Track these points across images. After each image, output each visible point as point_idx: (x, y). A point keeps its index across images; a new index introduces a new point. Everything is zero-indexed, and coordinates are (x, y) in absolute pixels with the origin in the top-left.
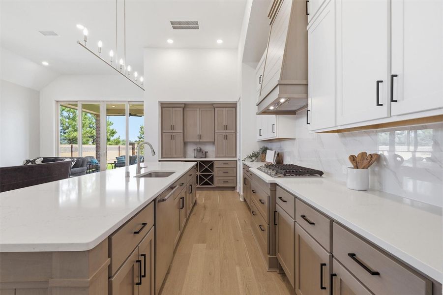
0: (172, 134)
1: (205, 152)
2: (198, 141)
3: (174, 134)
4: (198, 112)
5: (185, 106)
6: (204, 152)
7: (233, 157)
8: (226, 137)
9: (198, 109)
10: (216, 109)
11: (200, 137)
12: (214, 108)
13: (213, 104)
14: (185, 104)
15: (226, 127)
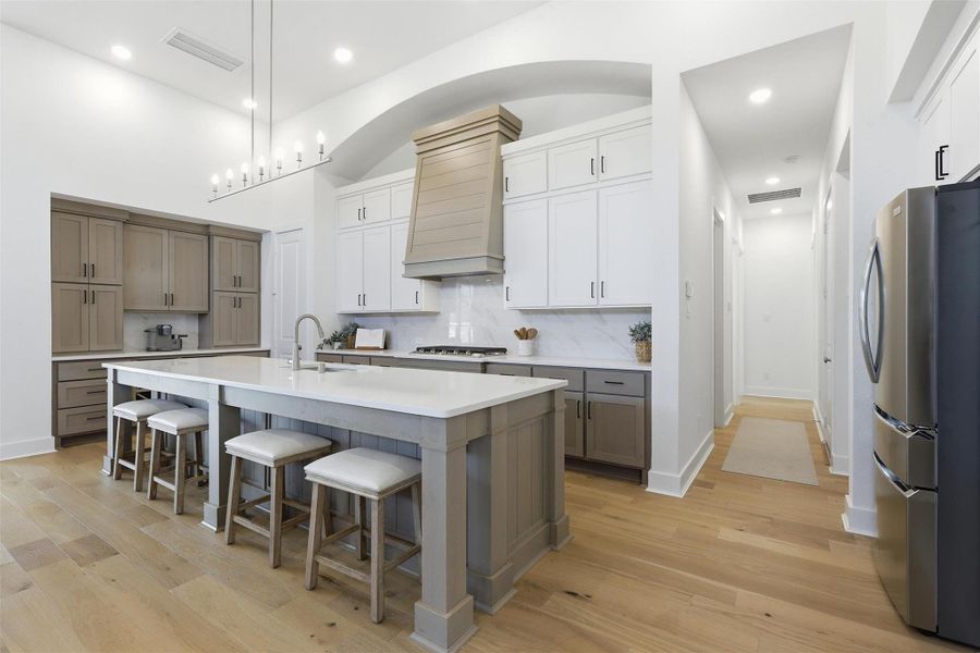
0: (85, 287)
1: (180, 336)
2: (166, 308)
3: (92, 288)
4: (165, 239)
5: (131, 220)
6: (176, 337)
7: (254, 346)
8: (237, 303)
9: (165, 232)
10: (216, 240)
11: (170, 299)
12: (209, 237)
13: (208, 226)
14: (131, 214)
15: (237, 281)
